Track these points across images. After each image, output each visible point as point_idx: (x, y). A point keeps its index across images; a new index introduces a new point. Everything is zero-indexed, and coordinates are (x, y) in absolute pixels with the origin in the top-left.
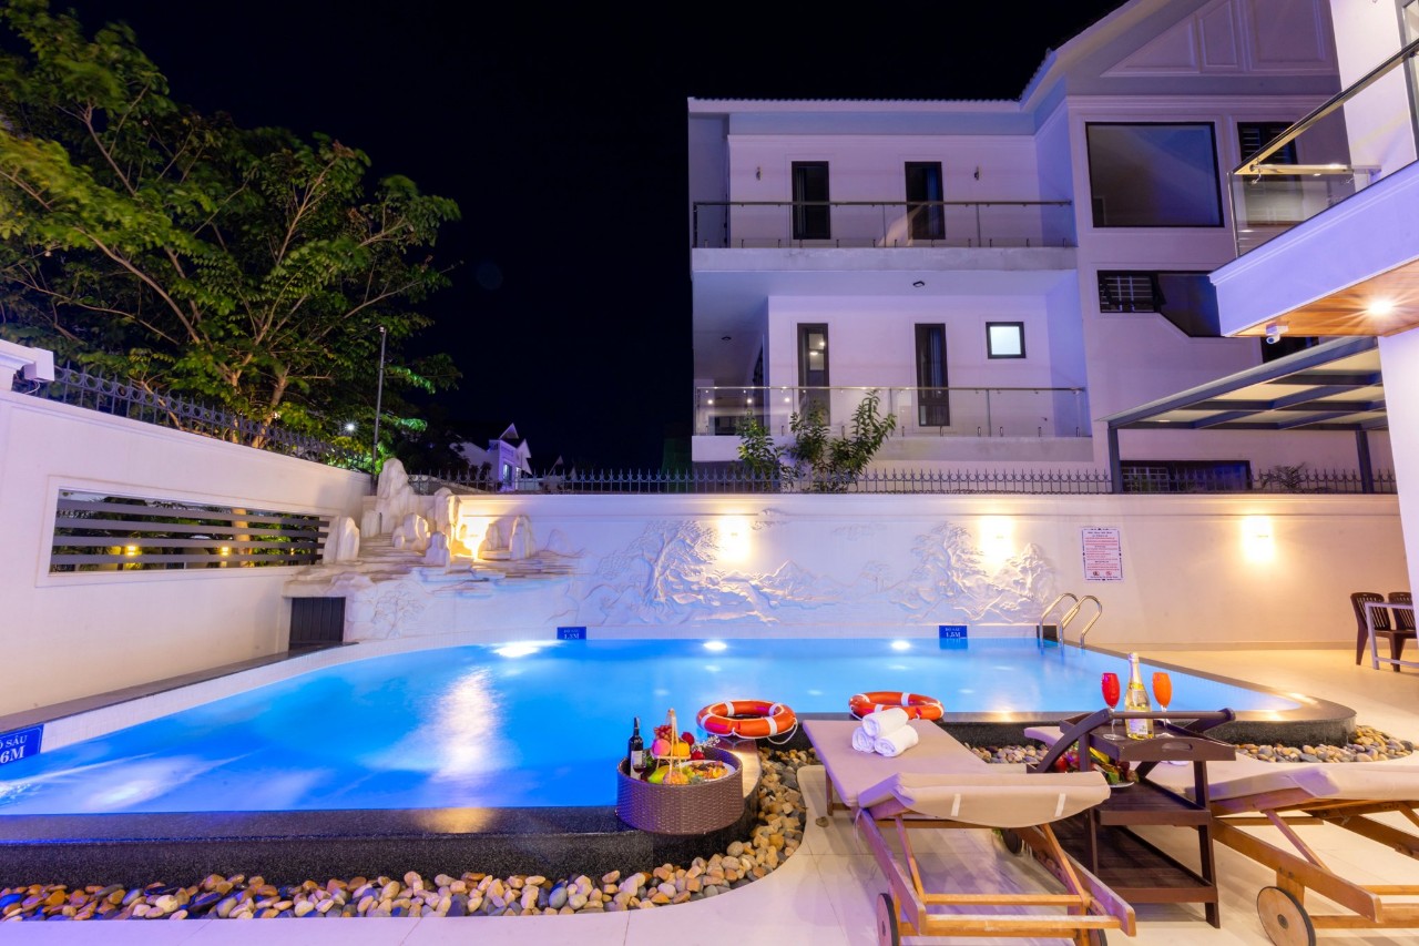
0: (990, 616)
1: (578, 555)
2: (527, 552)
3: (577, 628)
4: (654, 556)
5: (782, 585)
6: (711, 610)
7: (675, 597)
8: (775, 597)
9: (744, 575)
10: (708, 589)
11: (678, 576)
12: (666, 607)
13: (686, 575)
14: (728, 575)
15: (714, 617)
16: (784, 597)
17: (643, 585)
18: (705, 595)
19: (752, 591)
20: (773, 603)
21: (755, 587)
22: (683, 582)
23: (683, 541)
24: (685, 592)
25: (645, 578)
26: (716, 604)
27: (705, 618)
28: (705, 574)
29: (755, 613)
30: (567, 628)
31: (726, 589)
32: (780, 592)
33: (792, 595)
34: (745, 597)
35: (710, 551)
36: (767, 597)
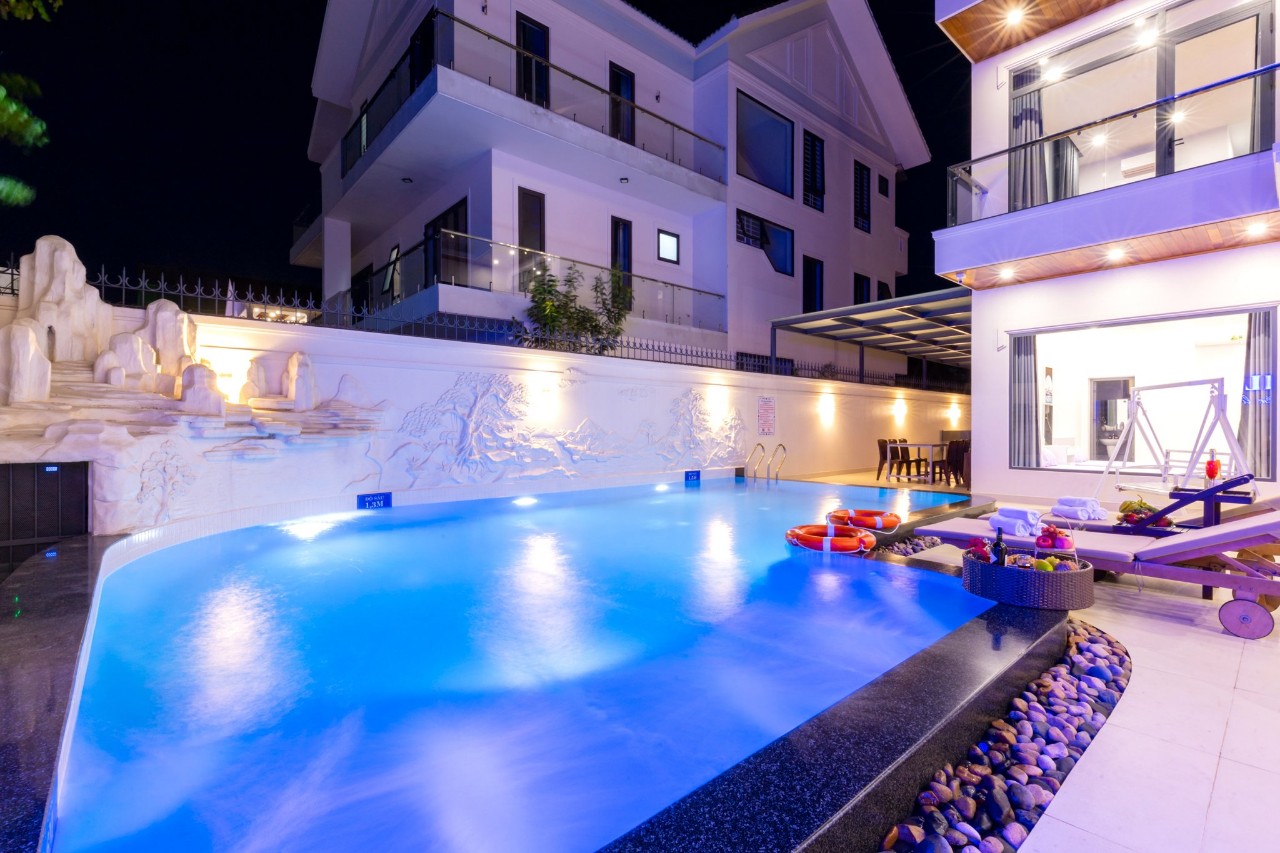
0: (713, 463)
1: (377, 408)
2: (314, 402)
3: (380, 494)
4: (467, 411)
5: (582, 441)
6: (523, 467)
7: (489, 454)
8: (577, 452)
9: (551, 432)
10: (521, 445)
11: (492, 432)
12: (480, 466)
13: (500, 431)
14: (537, 432)
15: (526, 474)
16: (584, 451)
17: (455, 442)
18: (517, 452)
19: (557, 446)
20: (576, 457)
21: (561, 444)
22: (496, 438)
23: (496, 396)
24: (498, 448)
25: (457, 436)
26: (528, 460)
27: (517, 475)
28: (517, 431)
29: (560, 468)
30: (368, 496)
31: (536, 446)
32: (580, 448)
33: (589, 449)
34: (552, 453)
35: (521, 407)
36: (570, 452)
